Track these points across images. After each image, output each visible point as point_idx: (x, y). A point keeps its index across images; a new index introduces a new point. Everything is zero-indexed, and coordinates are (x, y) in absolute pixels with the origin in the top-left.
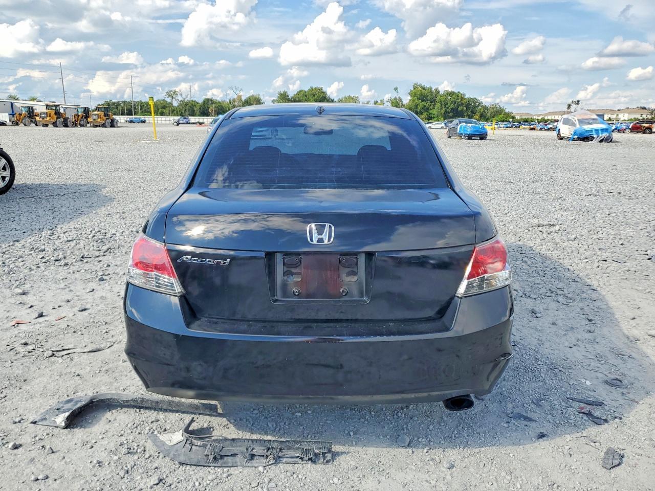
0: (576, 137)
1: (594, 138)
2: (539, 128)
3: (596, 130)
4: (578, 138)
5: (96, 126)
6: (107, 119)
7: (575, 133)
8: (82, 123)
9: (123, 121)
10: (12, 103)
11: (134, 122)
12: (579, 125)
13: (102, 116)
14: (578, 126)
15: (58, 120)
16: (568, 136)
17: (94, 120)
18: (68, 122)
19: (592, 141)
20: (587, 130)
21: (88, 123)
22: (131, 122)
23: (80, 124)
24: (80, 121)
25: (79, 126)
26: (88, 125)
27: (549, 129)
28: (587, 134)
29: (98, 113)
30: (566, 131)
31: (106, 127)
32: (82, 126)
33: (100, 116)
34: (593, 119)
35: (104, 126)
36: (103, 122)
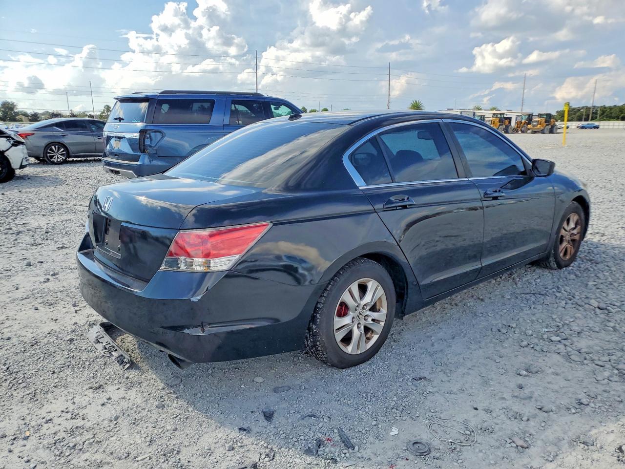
5: (535, 132)
6: (547, 125)
8: (523, 129)
9: (574, 127)
10: (474, 113)
11: (586, 128)
13: (542, 123)
15: (501, 126)
17: (534, 126)
18: (509, 129)
21: (529, 129)
22: (583, 127)
23: (521, 130)
24: (522, 127)
25: (520, 132)
26: (529, 131)
29: (539, 119)
31: (543, 133)
32: (523, 132)
33: (541, 122)
35: (543, 132)
36: (542, 128)
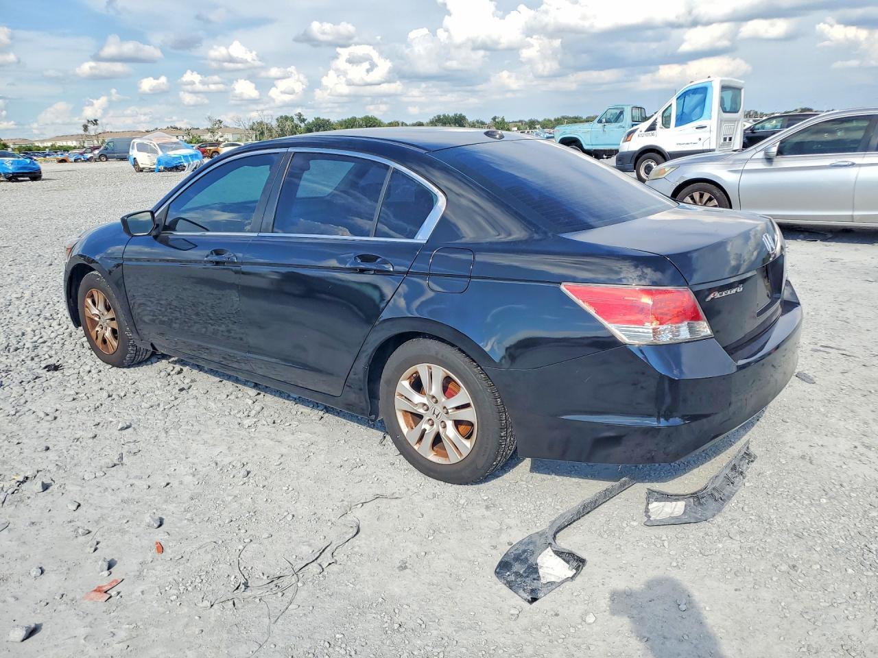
0: (162, 167)
1: (185, 166)
2: (73, 159)
3: (184, 156)
4: (165, 168)
7: (159, 162)
12: (163, 152)
14: (160, 153)
16: (149, 166)
19: (184, 170)
20: (174, 158)
27: (89, 160)
28: (175, 163)
30: (144, 159)
34: (175, 143)
